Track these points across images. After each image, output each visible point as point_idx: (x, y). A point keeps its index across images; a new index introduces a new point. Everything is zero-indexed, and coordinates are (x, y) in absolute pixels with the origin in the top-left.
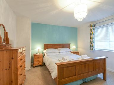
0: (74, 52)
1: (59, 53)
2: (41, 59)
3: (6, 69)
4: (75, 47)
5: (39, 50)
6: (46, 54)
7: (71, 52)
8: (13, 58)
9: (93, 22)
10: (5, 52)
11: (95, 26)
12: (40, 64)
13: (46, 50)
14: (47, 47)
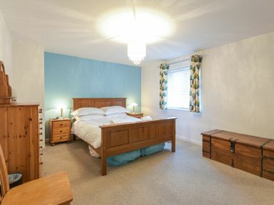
0: (134, 113)
1: (105, 115)
2: (68, 128)
3: (20, 136)
4: (135, 105)
5: (62, 110)
6: (77, 118)
7: (128, 114)
8: (31, 119)
9: (166, 60)
10: (18, 109)
11: (168, 68)
12: (66, 138)
13: (77, 111)
14: (78, 103)
